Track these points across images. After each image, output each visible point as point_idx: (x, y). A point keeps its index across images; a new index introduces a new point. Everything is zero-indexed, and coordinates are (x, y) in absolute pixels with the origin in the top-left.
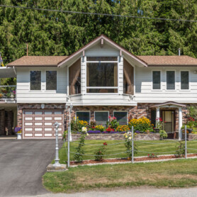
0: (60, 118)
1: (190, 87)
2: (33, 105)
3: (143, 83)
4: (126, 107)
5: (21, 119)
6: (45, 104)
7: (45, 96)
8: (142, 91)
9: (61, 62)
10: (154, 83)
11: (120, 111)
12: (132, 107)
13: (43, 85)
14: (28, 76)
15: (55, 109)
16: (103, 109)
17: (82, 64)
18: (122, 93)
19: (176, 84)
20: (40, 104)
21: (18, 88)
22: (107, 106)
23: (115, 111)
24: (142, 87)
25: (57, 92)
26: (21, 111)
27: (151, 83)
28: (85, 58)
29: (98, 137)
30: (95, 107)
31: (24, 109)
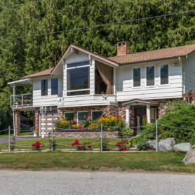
1: (170, 81)
3: (125, 82)
4: (101, 107)
5: (38, 120)
7: (50, 100)
8: (124, 90)
10: (134, 80)
11: (96, 111)
12: (106, 106)
13: (49, 90)
14: (39, 84)
18: (93, 94)
19: (156, 79)
21: (34, 95)
23: (93, 111)
24: (124, 86)
26: (37, 114)
27: (132, 81)
28: (66, 66)
29: (70, 135)
30: (77, 108)
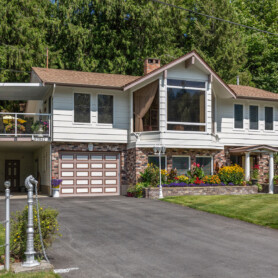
0: (114, 166)
1: (274, 127)
2: (76, 144)
4: (211, 151)
5: (57, 167)
6: (94, 144)
7: (95, 131)
8: (223, 130)
9: (129, 84)
11: (204, 156)
12: (219, 151)
13: (94, 115)
15: (109, 151)
16: (184, 153)
17: (161, 88)
18: (211, 131)
19: (260, 122)
20: (86, 144)
21: (55, 118)
22: (188, 150)
23: (198, 156)
25: (114, 127)
26: (57, 154)
27: (233, 120)
28: (166, 81)
29: (187, 192)
30: (173, 151)
31: (62, 150)
